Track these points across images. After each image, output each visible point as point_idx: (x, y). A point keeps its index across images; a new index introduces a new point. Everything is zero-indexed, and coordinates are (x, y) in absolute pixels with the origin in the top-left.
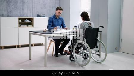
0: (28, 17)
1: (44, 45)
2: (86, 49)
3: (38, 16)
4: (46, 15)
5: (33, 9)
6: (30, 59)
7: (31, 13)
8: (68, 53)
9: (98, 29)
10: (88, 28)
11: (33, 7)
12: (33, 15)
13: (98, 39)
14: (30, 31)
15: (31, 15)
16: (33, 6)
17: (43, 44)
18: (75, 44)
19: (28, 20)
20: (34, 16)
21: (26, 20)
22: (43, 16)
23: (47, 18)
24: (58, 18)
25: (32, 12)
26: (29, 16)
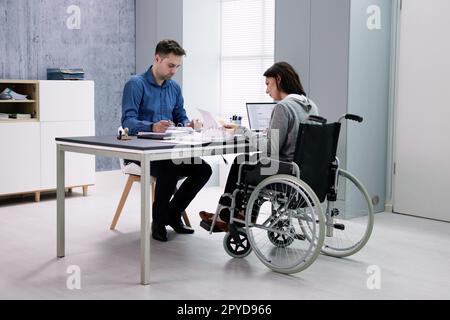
0: (8, 77)
1: (77, 195)
2: (305, 205)
3: (54, 75)
4: (85, 69)
5: (29, 46)
6: (61, 255)
7: (21, 60)
8: (217, 222)
9: (337, 126)
10: (310, 122)
11: (29, 39)
12: (29, 69)
13: (336, 167)
14: (57, 139)
15: (24, 73)
16: (28, 32)
17: (74, 190)
18: (252, 190)
19: (13, 93)
20: (34, 74)
21: (7, 90)
22: (76, 76)
23: (92, 82)
24: (160, 83)
25: (25, 58)
26: (13, 73)
